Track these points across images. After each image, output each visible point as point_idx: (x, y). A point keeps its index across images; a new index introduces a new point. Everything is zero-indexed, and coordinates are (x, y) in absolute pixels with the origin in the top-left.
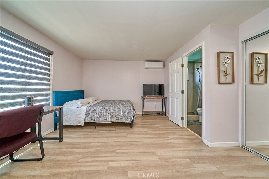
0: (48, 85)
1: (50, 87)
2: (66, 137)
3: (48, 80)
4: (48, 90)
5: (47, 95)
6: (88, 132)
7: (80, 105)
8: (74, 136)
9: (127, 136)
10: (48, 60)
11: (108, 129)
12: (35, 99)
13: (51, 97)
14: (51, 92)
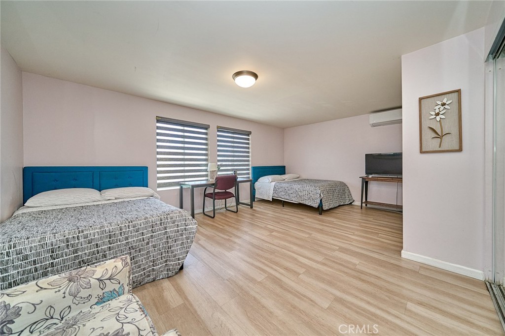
0: (248, 161)
1: (250, 163)
2: (255, 207)
3: (248, 157)
4: (248, 165)
5: (248, 169)
6: (274, 207)
7: (271, 180)
8: (262, 207)
9: (303, 219)
10: (248, 139)
11: (292, 209)
12: (238, 172)
13: (250, 171)
14: (250, 167)
